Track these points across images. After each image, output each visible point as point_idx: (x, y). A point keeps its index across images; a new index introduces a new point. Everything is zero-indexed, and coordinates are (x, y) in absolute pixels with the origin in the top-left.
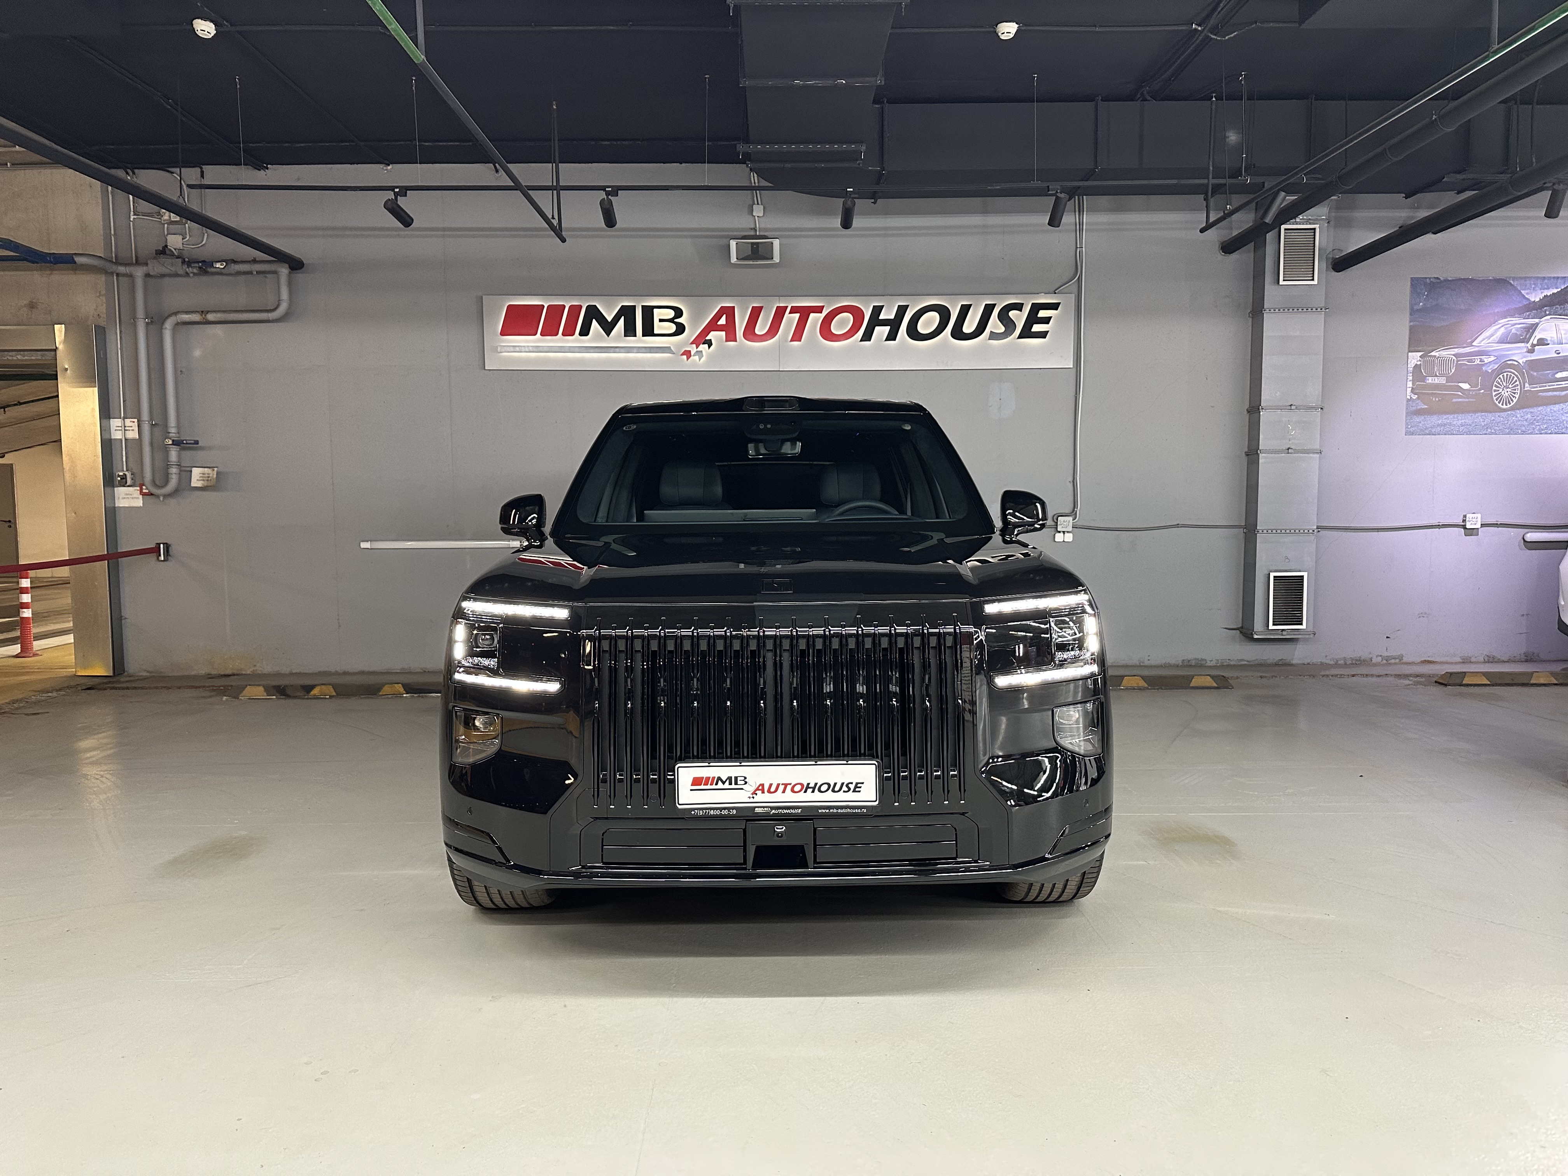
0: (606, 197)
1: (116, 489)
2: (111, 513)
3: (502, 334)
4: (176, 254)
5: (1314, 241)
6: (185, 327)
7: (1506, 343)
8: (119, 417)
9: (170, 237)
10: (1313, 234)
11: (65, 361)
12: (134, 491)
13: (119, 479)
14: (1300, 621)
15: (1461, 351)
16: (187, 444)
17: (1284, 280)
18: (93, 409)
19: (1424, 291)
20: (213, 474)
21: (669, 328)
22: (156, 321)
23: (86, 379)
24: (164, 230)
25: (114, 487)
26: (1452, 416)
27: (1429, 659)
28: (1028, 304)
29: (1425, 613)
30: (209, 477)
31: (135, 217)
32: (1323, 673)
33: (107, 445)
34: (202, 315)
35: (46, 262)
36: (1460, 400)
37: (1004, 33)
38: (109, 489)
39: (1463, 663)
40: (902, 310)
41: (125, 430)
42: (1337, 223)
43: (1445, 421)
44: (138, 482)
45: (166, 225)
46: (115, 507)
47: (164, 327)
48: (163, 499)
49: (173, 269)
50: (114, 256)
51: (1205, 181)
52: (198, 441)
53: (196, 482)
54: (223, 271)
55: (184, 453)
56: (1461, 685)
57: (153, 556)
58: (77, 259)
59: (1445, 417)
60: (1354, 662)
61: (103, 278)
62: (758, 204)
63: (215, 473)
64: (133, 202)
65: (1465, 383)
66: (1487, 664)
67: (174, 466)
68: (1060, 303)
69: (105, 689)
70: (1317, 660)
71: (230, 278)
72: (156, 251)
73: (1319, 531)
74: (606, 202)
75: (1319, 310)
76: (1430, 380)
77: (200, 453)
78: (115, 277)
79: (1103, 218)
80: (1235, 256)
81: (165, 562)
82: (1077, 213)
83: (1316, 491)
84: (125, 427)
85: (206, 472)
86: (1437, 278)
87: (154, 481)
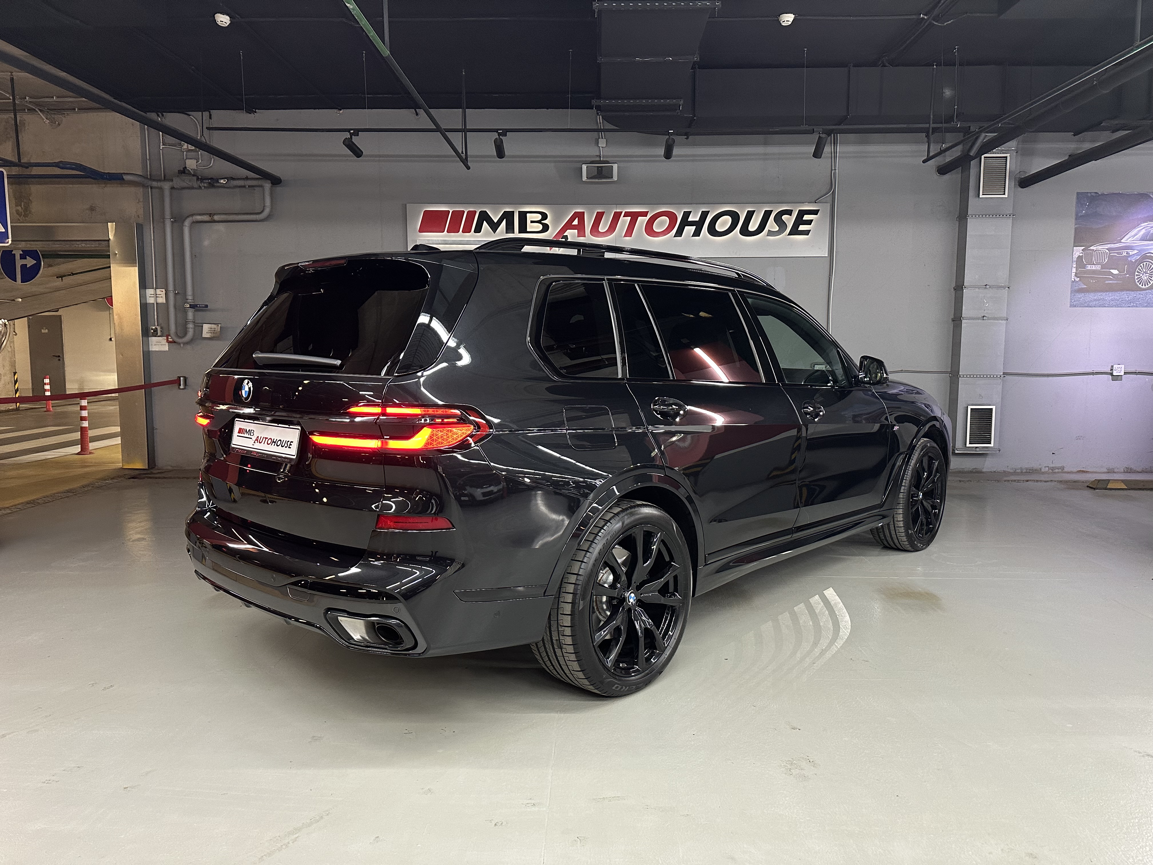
0: (498, 137)
1: (149, 338)
2: (147, 355)
3: (420, 230)
4: (193, 173)
5: (1006, 165)
6: (198, 224)
7: (1145, 240)
8: (152, 287)
9: (188, 161)
10: (1005, 161)
11: (115, 249)
12: (163, 340)
13: (152, 331)
14: (989, 441)
15: (1112, 246)
16: (199, 307)
17: (983, 194)
18: (135, 283)
19: (1086, 202)
20: (218, 329)
21: (538, 227)
22: (178, 220)
23: (128, 261)
24: (184, 156)
25: (148, 336)
26: (1104, 294)
27: (1084, 470)
28: (796, 211)
29: (1081, 437)
30: (215, 330)
31: (164, 146)
32: (1006, 479)
33: (144, 307)
34: (210, 216)
35: (103, 178)
36: (1110, 282)
37: (784, 21)
38: (145, 338)
39: (1108, 472)
40: (705, 215)
41: (156, 297)
42: (1023, 153)
43: (1099, 297)
44: (165, 334)
45: (185, 153)
46: (149, 351)
47: (184, 225)
48: (183, 345)
49: (190, 184)
50: (148, 173)
51: (927, 125)
52: (207, 305)
53: (205, 334)
54: (225, 185)
55: (196, 313)
56: (1106, 489)
57: (176, 385)
58: (125, 177)
59: (1100, 294)
60: (1028, 471)
61: (141, 190)
62: (602, 138)
63: (219, 327)
64: (162, 136)
65: (1115, 269)
66: (1126, 474)
67: (190, 323)
68: (819, 210)
69: (144, 478)
70: (1001, 469)
71: (229, 190)
72: (178, 170)
73: (1004, 376)
74: (498, 141)
75: (1008, 216)
76: (1089, 267)
77: (208, 315)
78: (150, 189)
79: (851, 148)
80: (947, 177)
81: (184, 391)
82: (833, 145)
83: (1003, 347)
84: (156, 295)
85: (213, 327)
86: (1096, 193)
87: (176, 333)
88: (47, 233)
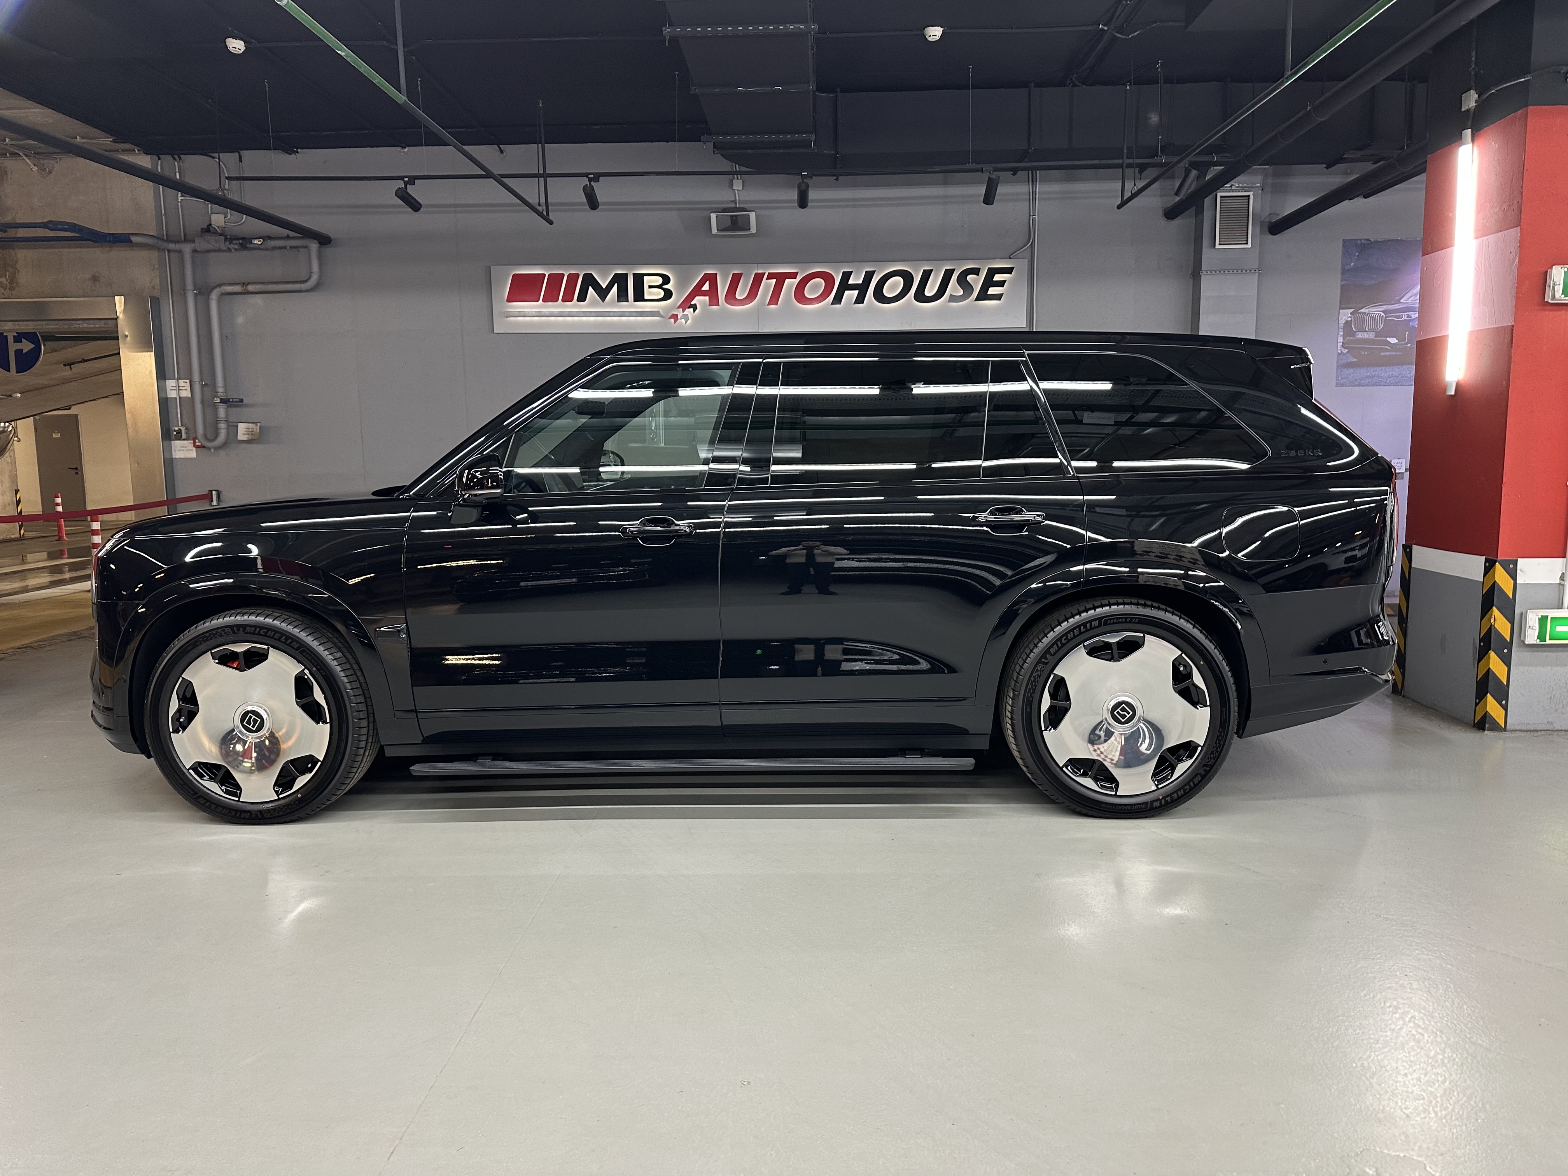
0: (588, 183)
1: (172, 442)
3: (509, 300)
4: (219, 232)
5: (1248, 207)
6: (229, 296)
8: (173, 378)
9: (214, 217)
10: (1247, 200)
11: (125, 328)
12: (188, 444)
13: (175, 433)
15: (1390, 307)
16: (232, 402)
17: (1219, 244)
18: (151, 372)
19: (1354, 252)
20: (257, 429)
21: (659, 294)
22: (203, 292)
23: (144, 345)
24: (208, 210)
25: (170, 440)
26: (1380, 369)
28: (985, 269)
30: (253, 431)
31: (183, 198)
33: (164, 403)
34: (243, 287)
35: (107, 241)
36: (1388, 354)
37: (930, 36)
38: (166, 443)
40: (869, 276)
41: (179, 390)
42: (1275, 189)
43: (1373, 373)
44: (192, 435)
46: (172, 460)
47: (211, 297)
48: (215, 450)
49: (217, 245)
50: (165, 234)
51: (1120, 161)
52: (242, 399)
53: (241, 436)
54: (261, 246)
55: (230, 409)
57: (207, 501)
58: (134, 239)
59: (1373, 370)
61: (155, 254)
62: (738, 182)
63: (258, 427)
65: (1393, 337)
67: (222, 422)
68: (1013, 268)
71: (267, 253)
72: (202, 229)
74: (589, 188)
75: (1253, 271)
76: (1360, 335)
77: (244, 410)
78: (167, 253)
79: (1056, 187)
80: (1177, 222)
82: (1031, 183)
84: (179, 387)
85: (251, 427)
86: (1368, 240)
87: (205, 435)
88: (39, 310)
